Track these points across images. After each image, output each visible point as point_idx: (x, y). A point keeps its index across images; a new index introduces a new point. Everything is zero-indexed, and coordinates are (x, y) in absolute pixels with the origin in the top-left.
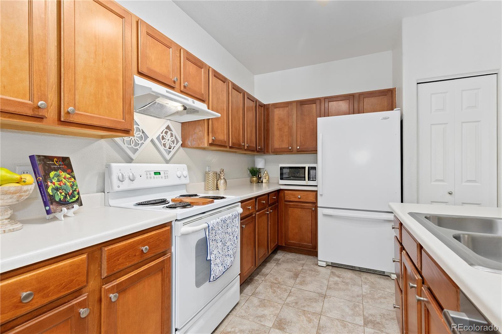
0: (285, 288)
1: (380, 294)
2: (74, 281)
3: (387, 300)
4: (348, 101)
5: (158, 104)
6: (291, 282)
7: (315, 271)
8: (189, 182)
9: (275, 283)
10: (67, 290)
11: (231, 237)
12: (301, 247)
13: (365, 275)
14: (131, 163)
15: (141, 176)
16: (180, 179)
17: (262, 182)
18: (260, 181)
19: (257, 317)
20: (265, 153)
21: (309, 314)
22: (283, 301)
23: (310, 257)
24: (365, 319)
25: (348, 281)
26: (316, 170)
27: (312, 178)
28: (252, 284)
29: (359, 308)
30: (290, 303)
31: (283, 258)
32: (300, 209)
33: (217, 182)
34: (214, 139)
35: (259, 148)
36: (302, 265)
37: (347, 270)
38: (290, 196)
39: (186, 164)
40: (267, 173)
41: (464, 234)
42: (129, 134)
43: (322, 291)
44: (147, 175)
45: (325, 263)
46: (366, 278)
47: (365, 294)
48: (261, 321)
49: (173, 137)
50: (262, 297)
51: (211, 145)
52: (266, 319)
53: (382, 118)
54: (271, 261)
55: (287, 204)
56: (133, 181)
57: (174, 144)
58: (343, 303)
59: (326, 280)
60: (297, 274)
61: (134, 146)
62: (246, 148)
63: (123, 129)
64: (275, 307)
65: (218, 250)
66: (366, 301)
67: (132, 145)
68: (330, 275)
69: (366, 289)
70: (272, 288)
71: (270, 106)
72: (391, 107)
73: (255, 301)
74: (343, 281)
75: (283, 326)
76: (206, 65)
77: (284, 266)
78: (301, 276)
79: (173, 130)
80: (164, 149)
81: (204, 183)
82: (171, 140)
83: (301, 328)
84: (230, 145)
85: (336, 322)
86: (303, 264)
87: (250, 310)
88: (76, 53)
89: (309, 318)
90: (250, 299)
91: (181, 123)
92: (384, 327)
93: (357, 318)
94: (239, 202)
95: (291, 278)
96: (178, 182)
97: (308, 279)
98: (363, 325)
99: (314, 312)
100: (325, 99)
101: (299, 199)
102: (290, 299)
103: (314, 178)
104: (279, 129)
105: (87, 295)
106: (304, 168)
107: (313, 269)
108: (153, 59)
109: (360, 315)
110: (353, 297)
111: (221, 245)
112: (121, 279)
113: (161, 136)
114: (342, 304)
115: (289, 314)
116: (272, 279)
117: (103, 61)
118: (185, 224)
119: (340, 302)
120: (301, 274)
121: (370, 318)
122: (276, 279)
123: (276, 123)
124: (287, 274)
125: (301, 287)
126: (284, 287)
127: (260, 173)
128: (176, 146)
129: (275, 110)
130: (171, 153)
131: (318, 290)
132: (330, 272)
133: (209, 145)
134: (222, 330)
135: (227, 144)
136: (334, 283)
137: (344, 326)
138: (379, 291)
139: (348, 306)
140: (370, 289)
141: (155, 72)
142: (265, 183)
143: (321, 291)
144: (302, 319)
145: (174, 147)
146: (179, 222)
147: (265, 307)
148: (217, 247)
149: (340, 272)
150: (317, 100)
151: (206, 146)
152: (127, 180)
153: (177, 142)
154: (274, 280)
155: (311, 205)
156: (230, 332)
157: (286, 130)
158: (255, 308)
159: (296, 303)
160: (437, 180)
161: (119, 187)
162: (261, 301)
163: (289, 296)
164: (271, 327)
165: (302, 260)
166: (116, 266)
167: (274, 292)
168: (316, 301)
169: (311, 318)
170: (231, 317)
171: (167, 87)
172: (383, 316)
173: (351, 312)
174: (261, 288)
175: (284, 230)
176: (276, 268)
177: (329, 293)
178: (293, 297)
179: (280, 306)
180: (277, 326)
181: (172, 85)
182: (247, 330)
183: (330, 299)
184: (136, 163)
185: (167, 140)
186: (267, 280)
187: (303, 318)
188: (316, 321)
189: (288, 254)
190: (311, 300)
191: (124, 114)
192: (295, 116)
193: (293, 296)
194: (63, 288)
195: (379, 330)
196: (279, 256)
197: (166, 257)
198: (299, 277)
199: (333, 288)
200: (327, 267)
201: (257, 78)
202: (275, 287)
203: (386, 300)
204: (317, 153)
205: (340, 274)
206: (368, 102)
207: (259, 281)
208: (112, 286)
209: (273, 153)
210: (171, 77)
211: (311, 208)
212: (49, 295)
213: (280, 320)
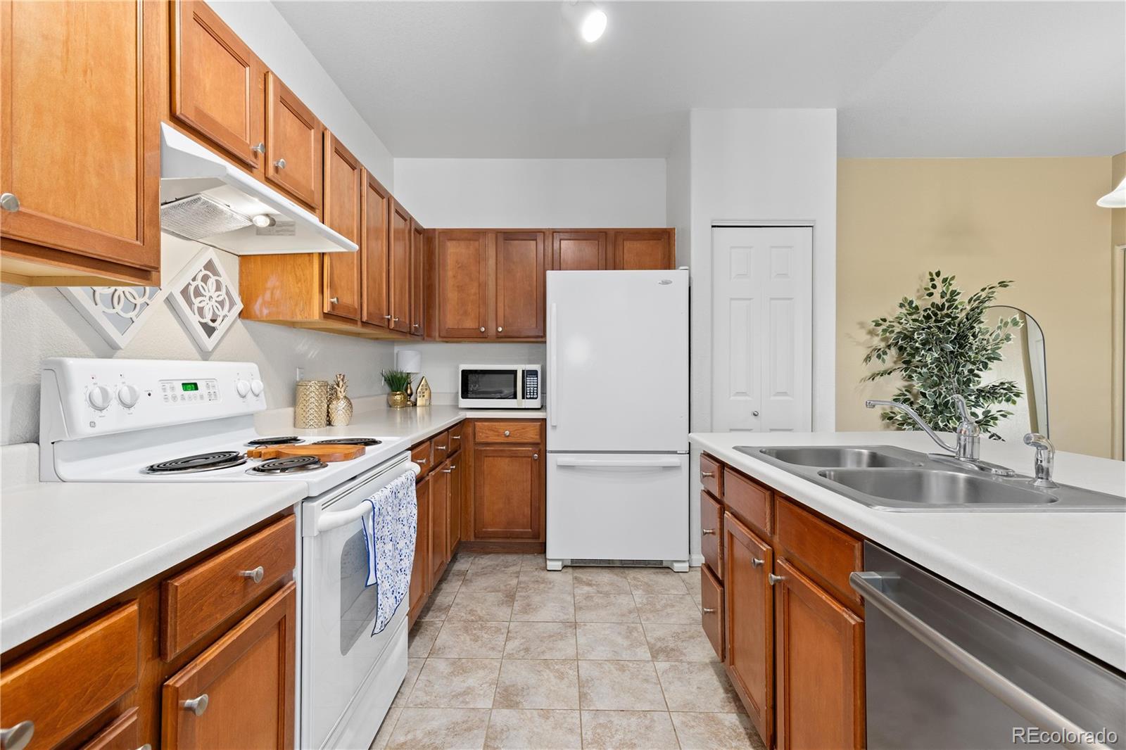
0: (495, 627)
1: (664, 601)
2: (112, 679)
3: (676, 608)
4: (597, 242)
5: (205, 203)
6: (503, 612)
7: (544, 581)
8: (265, 407)
9: (473, 621)
10: (98, 707)
11: (406, 529)
12: (508, 538)
13: (631, 574)
14: (110, 357)
15: (149, 395)
16: (244, 400)
17: (415, 405)
18: (409, 403)
19: (456, 696)
20: (424, 339)
21: (556, 663)
22: (500, 651)
23: (528, 556)
24: (651, 648)
25: (607, 589)
26: (537, 377)
27: (530, 392)
28: (422, 633)
29: (638, 632)
30: (514, 652)
31: (473, 567)
32: (508, 459)
33: (328, 406)
34: (336, 302)
35: (415, 327)
36: (516, 575)
37: (599, 570)
38: (487, 431)
39: (257, 363)
40: (427, 385)
41: (830, 471)
42: (148, 279)
43: (568, 617)
44: (164, 390)
45: (560, 563)
46: (635, 578)
47: (640, 605)
48: (467, 703)
49: (220, 290)
50: (454, 655)
51: (327, 316)
52: (477, 696)
53: (661, 282)
54: (449, 578)
55: (481, 450)
56: (129, 407)
57: (223, 308)
58: (610, 629)
59: (570, 594)
60: (512, 593)
61: (122, 310)
62: (392, 325)
63: (138, 266)
64: (487, 667)
65: (385, 561)
66: (644, 617)
67: (118, 308)
68: (574, 584)
69: (639, 597)
70: (470, 632)
71: (437, 233)
72: (668, 262)
73: (442, 666)
74: (598, 591)
75: (515, 698)
76: (319, 122)
77: (481, 582)
78: (521, 596)
79: (221, 273)
80: (199, 322)
81: (291, 410)
82: (217, 299)
83: (549, 694)
84: (365, 319)
85: (607, 666)
86: (518, 573)
87: (436, 687)
88: (14, 35)
89: (558, 671)
90: (429, 665)
91: (239, 256)
92: (682, 653)
93: (638, 649)
94: (408, 450)
95: (501, 604)
96: (239, 408)
97: (536, 599)
98: (650, 659)
99: (563, 658)
100: (554, 232)
101: (506, 439)
102: (512, 645)
103: (534, 392)
104: (458, 287)
105: (136, 711)
106: (514, 372)
107: (539, 579)
108: (208, 86)
109: (641, 644)
110: (623, 615)
111: (391, 549)
112: (206, 657)
113: (192, 289)
114: (607, 632)
115: (518, 674)
116: (463, 614)
117: (85, 72)
118: (325, 506)
119: (604, 629)
120: (519, 592)
121: (659, 644)
122: (471, 612)
123: (450, 274)
124: (491, 598)
125: (526, 617)
126: (494, 624)
127: (410, 384)
128: (228, 314)
129: (449, 244)
130: (216, 333)
131: (559, 616)
132: (572, 577)
133: (322, 316)
134: (385, 745)
135: (358, 318)
136: (584, 597)
137: (622, 669)
138: (660, 596)
139: (619, 633)
140: (646, 596)
141: (213, 122)
142: (423, 406)
143: (566, 617)
144: (546, 677)
145: (225, 316)
146: (315, 501)
147: (466, 672)
148: (384, 554)
149: (589, 576)
150: (538, 234)
151: (318, 318)
152: (114, 404)
153: (232, 304)
154: (469, 615)
155: (530, 449)
156: (405, 743)
157: (473, 291)
158: (445, 681)
159: (527, 650)
160: (738, 394)
161: (93, 424)
162: (453, 664)
163: (507, 639)
164: (491, 707)
165: (514, 565)
166: (198, 624)
167: (476, 639)
168: (563, 637)
169: (562, 670)
170: (397, 713)
171: (237, 165)
172: (676, 636)
173: (626, 643)
174: (444, 638)
175: (473, 506)
176: (463, 589)
177: (581, 617)
178: (516, 641)
179: (496, 664)
180: (501, 703)
181: (250, 160)
182: (443, 728)
183: (586, 627)
184: (124, 358)
185: (208, 298)
186: (453, 617)
187: (547, 674)
188: (572, 674)
189: (482, 558)
190: (553, 637)
191: (140, 225)
192: (492, 262)
193: (516, 639)
194: (89, 702)
195: (677, 661)
196: (462, 565)
197: (289, 591)
198: (517, 599)
199: (585, 606)
200: (564, 570)
201: (399, 164)
202: (475, 629)
203: (674, 609)
204: (545, 342)
205: (590, 578)
206: (630, 247)
207: (435, 624)
208: (190, 679)
209: (444, 340)
210: (248, 142)
211: (530, 454)
212: (58, 726)
213: (504, 690)
